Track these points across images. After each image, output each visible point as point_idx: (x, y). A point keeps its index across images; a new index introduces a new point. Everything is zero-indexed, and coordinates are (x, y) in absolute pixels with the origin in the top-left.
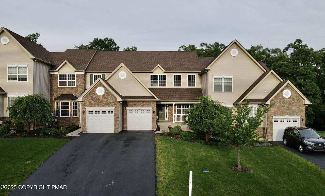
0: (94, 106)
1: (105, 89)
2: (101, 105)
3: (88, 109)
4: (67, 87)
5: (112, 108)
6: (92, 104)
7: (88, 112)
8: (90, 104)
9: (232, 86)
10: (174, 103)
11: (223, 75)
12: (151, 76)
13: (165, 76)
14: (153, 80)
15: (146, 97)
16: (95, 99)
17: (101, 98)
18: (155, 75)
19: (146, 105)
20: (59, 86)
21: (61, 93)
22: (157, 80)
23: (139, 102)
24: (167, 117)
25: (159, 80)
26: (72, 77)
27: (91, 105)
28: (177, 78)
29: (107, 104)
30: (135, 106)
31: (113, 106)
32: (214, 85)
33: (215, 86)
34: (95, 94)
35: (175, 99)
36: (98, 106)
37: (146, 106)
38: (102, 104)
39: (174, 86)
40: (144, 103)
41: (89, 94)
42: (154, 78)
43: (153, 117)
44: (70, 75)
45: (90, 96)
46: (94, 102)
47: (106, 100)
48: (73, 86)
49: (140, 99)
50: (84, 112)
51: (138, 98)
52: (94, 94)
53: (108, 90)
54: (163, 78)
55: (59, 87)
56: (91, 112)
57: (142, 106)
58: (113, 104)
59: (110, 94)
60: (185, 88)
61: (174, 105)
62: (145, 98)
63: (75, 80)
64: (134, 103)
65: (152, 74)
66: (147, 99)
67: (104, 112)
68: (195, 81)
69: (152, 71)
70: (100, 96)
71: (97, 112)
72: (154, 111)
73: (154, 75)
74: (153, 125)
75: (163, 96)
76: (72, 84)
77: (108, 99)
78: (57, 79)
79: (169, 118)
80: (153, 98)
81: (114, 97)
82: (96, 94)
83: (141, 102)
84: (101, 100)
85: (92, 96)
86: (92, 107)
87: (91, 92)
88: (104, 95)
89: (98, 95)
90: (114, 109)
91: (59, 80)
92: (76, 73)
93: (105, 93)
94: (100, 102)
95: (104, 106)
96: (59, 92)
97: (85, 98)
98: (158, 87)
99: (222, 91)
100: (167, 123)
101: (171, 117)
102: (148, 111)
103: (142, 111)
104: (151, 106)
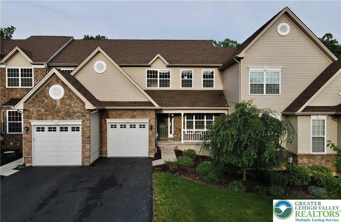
0: (46, 119)
1: (65, 89)
2: (58, 116)
3: (35, 123)
4: (20, 88)
5: (78, 122)
6: (42, 115)
8: (38, 115)
9: (279, 84)
10: (182, 112)
11: (266, 67)
12: (148, 71)
13: (169, 71)
14: (151, 77)
15: (139, 102)
16: (48, 106)
17: (59, 104)
19: (138, 115)
20: (7, 87)
21: (10, 96)
22: (157, 77)
23: (127, 111)
24: (171, 133)
25: (160, 77)
27: (40, 118)
28: (187, 75)
29: (69, 115)
30: (120, 117)
31: (79, 118)
32: (250, 83)
34: (48, 97)
35: (184, 106)
36: (53, 119)
37: (138, 118)
38: (61, 114)
39: (182, 86)
40: (135, 113)
41: (37, 97)
42: (152, 75)
43: (149, 136)
44: (25, 69)
45: (39, 101)
46: (46, 111)
47: (67, 107)
49: (128, 106)
50: (28, 129)
51: (125, 104)
52: (46, 97)
53: (70, 90)
54: (165, 74)
55: (7, 89)
56: (40, 129)
57: (133, 117)
58: (79, 114)
59: (74, 97)
60: (198, 89)
61: (182, 115)
62: (137, 104)
64: (119, 112)
65: (149, 69)
66: (140, 106)
67: (64, 129)
68: (214, 79)
69: (150, 64)
70: (56, 101)
71: (52, 129)
72: (151, 126)
73: (152, 70)
74: (149, 148)
75: (166, 101)
77: (70, 105)
78: (5, 75)
79: (175, 135)
80: (150, 104)
81: (82, 102)
82: (50, 97)
83: (131, 112)
84: (58, 108)
85: (43, 101)
86: (42, 119)
87: (40, 93)
88: (63, 99)
89: (52, 99)
90: (81, 123)
91: (7, 78)
92: (33, 67)
93: (65, 95)
94: (56, 112)
95: (63, 118)
96: (7, 96)
97: (29, 103)
98: (158, 88)
99: (263, 93)
100: (171, 144)
101: (178, 134)
102: (142, 126)
103: (133, 126)
104: (146, 117)
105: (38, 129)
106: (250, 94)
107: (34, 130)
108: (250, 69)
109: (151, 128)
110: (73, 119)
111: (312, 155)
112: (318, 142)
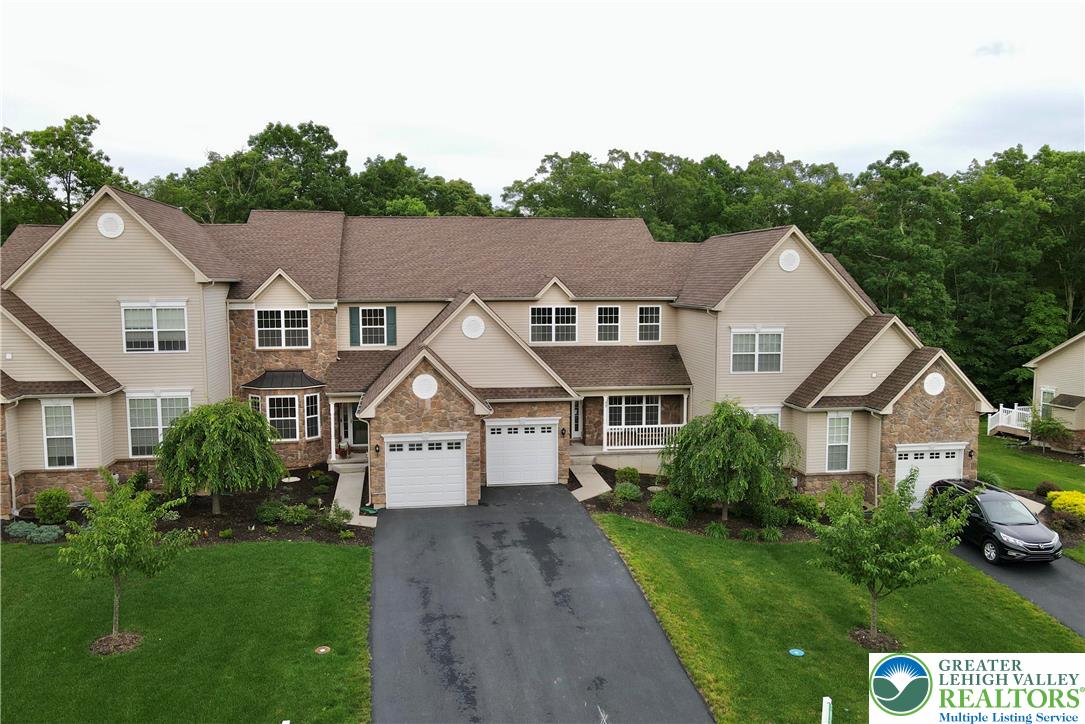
0: (408, 431)
1: (438, 382)
2: (427, 425)
3: (390, 438)
4: (285, 351)
5: (460, 436)
6: (401, 424)
7: (390, 448)
8: (394, 424)
9: (779, 355)
10: (606, 395)
11: (759, 325)
12: (533, 309)
13: (574, 309)
14: (539, 322)
15: (543, 389)
16: (410, 410)
17: (428, 406)
18: (544, 309)
19: (540, 411)
20: (257, 347)
21: (266, 366)
22: (550, 322)
23: (521, 406)
25: (557, 322)
26: (297, 318)
27: (398, 428)
28: (608, 316)
29: (445, 424)
30: (508, 416)
31: (461, 428)
32: (732, 353)
33: (734, 355)
34: (410, 395)
35: (609, 385)
36: (420, 430)
37: (539, 416)
38: (432, 423)
39: (600, 339)
40: (536, 408)
41: (392, 395)
42: (541, 315)
43: (559, 447)
44: (293, 312)
45: (396, 402)
46: (408, 418)
47: (443, 411)
48: (300, 344)
49: (524, 397)
50: (378, 450)
51: (518, 393)
52: (408, 395)
53: (448, 383)
54: (567, 315)
55: (258, 351)
56: (396, 447)
57: (531, 415)
58: (462, 422)
59: (454, 394)
60: (631, 344)
61: (606, 400)
62: (538, 393)
64: (508, 408)
65: (537, 306)
66: (545, 396)
67: (435, 446)
68: (660, 324)
69: (538, 296)
70: (424, 401)
71: (416, 447)
72: (563, 429)
73: (542, 307)
74: (560, 468)
76: (297, 338)
77: (447, 408)
78: (252, 325)
79: (587, 435)
80: (561, 390)
81: (467, 401)
82: (414, 395)
83: (526, 406)
84: (428, 414)
85: (402, 402)
86: (402, 432)
87: (397, 388)
88: (436, 397)
89: (417, 399)
90: (465, 437)
91: (257, 329)
92: (309, 308)
93: (439, 391)
94: (424, 420)
95: (435, 429)
96: (258, 366)
98: (553, 343)
99: (754, 370)
100: (588, 453)
101: (592, 433)
102: (546, 429)
103: (529, 430)
104: (555, 415)
105: (393, 448)
106: (732, 372)
107: (387, 448)
108: (732, 330)
109: (562, 433)
110: (452, 429)
111: (828, 475)
112: (838, 454)
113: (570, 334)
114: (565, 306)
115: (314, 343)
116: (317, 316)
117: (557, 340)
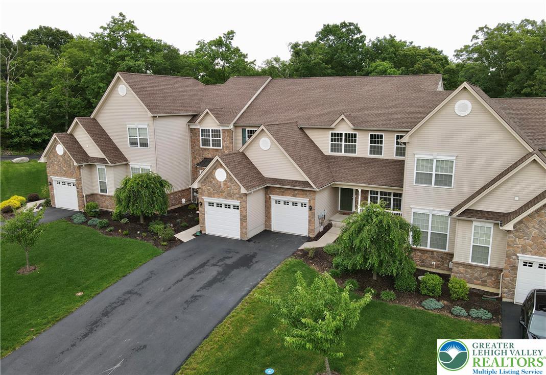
0: (215, 197)
1: (225, 173)
2: (222, 195)
3: (206, 199)
4: (212, 149)
5: (237, 202)
6: (211, 193)
7: (208, 204)
8: (208, 193)
9: (452, 175)
12: (332, 134)
13: (355, 135)
14: (335, 141)
16: (215, 187)
17: (222, 185)
18: (338, 134)
20: (201, 147)
21: (204, 156)
22: (341, 141)
23: (289, 190)
25: (345, 142)
26: (216, 133)
27: (210, 195)
28: (376, 140)
29: (230, 196)
30: (283, 195)
31: (237, 199)
32: (415, 171)
33: (417, 173)
34: (214, 178)
36: (219, 197)
37: (299, 197)
38: (224, 194)
39: (371, 153)
41: (207, 177)
42: (336, 137)
44: (215, 130)
45: (209, 182)
46: (214, 190)
47: (229, 188)
48: (218, 146)
49: (288, 185)
50: (201, 204)
51: (286, 183)
53: (230, 176)
54: (351, 138)
55: (201, 149)
56: (211, 204)
57: (294, 196)
58: (237, 195)
59: (233, 180)
60: (390, 158)
62: (297, 184)
63: (221, 139)
64: (282, 191)
65: (334, 132)
67: (228, 206)
69: (333, 126)
70: (220, 182)
71: (219, 205)
72: (311, 206)
73: (337, 132)
76: (216, 143)
77: (230, 187)
78: (199, 135)
84: (222, 189)
85: (211, 182)
86: (212, 197)
87: (209, 174)
88: (225, 181)
89: (217, 181)
90: (239, 203)
91: (201, 138)
92: (221, 128)
93: (227, 178)
94: (221, 192)
95: (226, 198)
96: (201, 156)
97: (202, 183)
98: (343, 154)
99: (431, 184)
102: (303, 205)
103: (295, 204)
106: (414, 184)
107: (206, 204)
108: (416, 156)
110: (233, 199)
111: (471, 266)
112: (480, 252)
113: (352, 149)
114: (351, 133)
115: (223, 146)
116: (224, 132)
117: (345, 152)
